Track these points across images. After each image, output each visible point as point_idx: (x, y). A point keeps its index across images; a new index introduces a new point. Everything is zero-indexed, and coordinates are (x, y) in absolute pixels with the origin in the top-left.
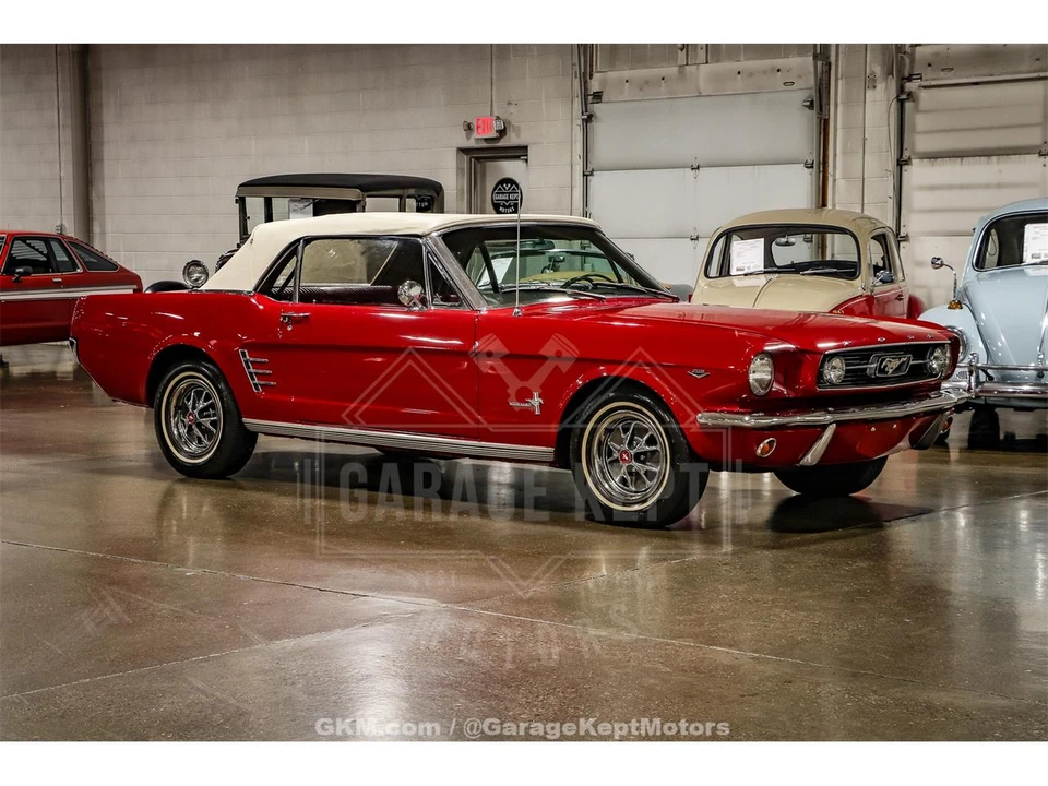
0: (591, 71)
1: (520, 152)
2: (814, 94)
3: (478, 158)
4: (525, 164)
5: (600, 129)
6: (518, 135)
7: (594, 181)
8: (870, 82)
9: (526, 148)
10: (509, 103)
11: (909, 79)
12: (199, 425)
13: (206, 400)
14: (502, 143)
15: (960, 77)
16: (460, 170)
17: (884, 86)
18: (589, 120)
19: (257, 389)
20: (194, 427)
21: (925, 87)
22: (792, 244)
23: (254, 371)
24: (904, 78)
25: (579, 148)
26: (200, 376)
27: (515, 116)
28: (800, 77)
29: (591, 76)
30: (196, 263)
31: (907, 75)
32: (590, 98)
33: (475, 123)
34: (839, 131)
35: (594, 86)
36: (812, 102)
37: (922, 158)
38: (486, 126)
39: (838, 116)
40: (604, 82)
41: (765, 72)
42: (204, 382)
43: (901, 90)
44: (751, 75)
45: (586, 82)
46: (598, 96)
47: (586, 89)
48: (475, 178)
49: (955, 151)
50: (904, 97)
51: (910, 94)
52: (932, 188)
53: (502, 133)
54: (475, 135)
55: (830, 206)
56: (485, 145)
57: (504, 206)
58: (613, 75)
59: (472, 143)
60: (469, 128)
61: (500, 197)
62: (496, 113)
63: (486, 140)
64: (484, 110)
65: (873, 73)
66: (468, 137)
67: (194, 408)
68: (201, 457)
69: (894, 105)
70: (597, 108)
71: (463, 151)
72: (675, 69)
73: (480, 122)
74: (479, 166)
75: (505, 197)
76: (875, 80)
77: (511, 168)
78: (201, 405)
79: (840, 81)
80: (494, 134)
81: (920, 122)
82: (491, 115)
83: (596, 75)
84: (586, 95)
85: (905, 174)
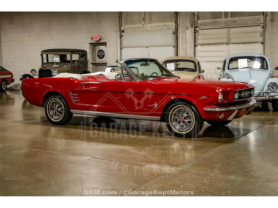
0: (122, 25)
1: (105, 44)
2: (175, 30)
3: (94, 45)
4: (105, 46)
5: (124, 38)
6: (104, 40)
7: (123, 50)
8: (187, 28)
9: (106, 43)
10: (102, 33)
11: (196, 28)
12: (58, 111)
13: (58, 105)
14: (100, 42)
15: (208, 27)
16: (90, 48)
17: (190, 29)
18: (121, 36)
19: (74, 102)
20: (57, 112)
21: (200, 29)
22: (180, 64)
23: (73, 98)
24: (195, 27)
25: (119, 43)
26: (57, 99)
27: (103, 35)
28: (171, 27)
29: (121, 27)
30: (33, 70)
31: (196, 26)
32: (121, 32)
33: (94, 37)
34: (180, 39)
35: (122, 29)
36: (174, 32)
37: (200, 45)
38: (96, 37)
39: (180, 36)
40: (124, 28)
41: (163, 26)
42: (58, 100)
43: (195, 30)
44: (160, 26)
45: (120, 28)
46: (123, 31)
47: (120, 30)
48: (93, 50)
49: (207, 44)
50: (196, 31)
51: (197, 31)
52: (202, 52)
53: (100, 39)
54: (94, 40)
55: (178, 55)
56: (96, 42)
57: (100, 56)
58: (127, 26)
59: (93, 42)
60: (92, 38)
61: (99, 54)
62: (99, 35)
63: (96, 41)
64: (96, 34)
65: (188, 26)
66: (92, 40)
67: (55, 107)
68: (58, 120)
69: (194, 33)
70: (123, 34)
71: (91, 44)
72: (141, 25)
73: (95, 37)
74: (94, 47)
75: (101, 54)
76: (188, 28)
77: (102, 47)
78: (57, 106)
79: (180, 28)
80: (98, 40)
81: (199, 37)
82: (98, 35)
83: (123, 26)
84: (121, 31)
85: (196, 49)
